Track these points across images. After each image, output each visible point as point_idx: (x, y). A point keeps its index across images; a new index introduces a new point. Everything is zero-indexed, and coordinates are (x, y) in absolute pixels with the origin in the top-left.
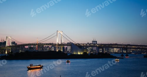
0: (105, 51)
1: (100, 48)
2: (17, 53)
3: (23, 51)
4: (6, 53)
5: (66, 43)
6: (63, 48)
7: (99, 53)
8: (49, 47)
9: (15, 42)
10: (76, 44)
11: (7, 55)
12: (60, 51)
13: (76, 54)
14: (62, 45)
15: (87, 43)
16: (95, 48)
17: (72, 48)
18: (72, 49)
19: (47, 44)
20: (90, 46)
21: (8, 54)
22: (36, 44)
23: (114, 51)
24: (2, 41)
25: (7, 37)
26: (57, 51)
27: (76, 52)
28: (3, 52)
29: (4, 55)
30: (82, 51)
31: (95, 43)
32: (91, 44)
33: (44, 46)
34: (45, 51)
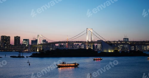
0: (137, 49)
1: (132, 46)
2: (47, 50)
3: (54, 49)
4: (38, 50)
5: (96, 40)
6: (94, 46)
7: (131, 51)
8: (79, 44)
9: (45, 40)
10: (107, 42)
11: (38, 53)
12: (90, 49)
13: (107, 51)
14: (92, 42)
15: (118, 41)
16: (126, 46)
17: (102, 45)
18: (102, 47)
19: (77, 42)
20: (121, 44)
21: (39, 51)
22: (66, 42)
23: (147, 49)
24: (34, 39)
25: (38, 35)
26: (87, 49)
27: (106, 50)
28: (35, 49)
29: (36, 53)
30: (113, 48)
31: (127, 40)
32: (122, 41)
33: (74, 44)
34: (75, 48)
